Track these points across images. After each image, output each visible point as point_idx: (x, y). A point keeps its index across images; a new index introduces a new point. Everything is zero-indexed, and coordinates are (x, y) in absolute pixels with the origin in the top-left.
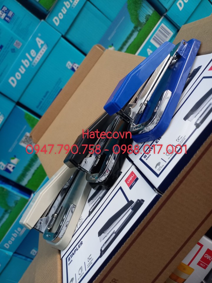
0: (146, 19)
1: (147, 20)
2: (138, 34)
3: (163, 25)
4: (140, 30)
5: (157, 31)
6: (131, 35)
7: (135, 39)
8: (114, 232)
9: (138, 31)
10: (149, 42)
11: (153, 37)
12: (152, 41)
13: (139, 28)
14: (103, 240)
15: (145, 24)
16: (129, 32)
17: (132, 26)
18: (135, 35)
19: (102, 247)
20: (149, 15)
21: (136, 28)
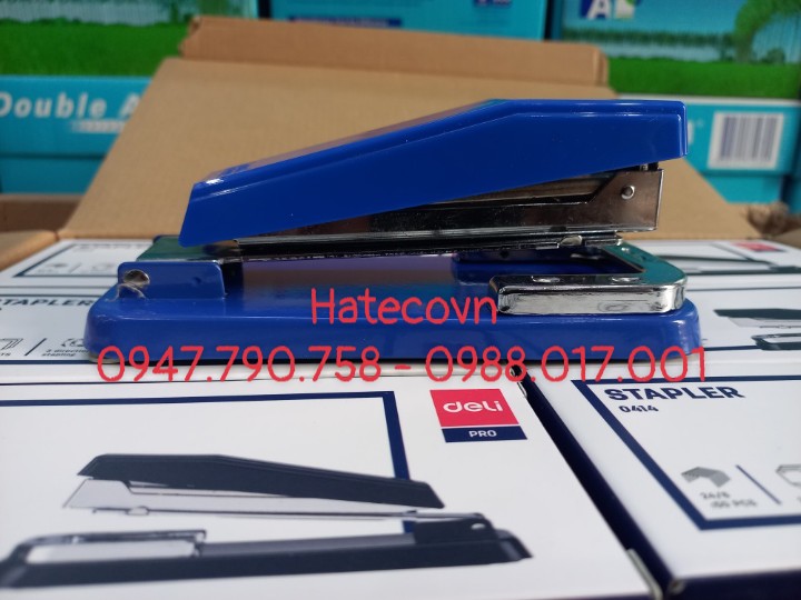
0: (770, 53)
1: (767, 61)
2: (714, 62)
3: (781, 119)
4: (730, 59)
5: (753, 116)
6: (701, 41)
7: (693, 63)
8: (199, 538)
9: (723, 54)
10: (708, 113)
11: (732, 115)
12: (719, 120)
13: (731, 52)
14: (89, 512)
15: (753, 63)
16: (704, 29)
17: (724, 25)
18: (707, 54)
19: (41, 541)
20: (783, 57)
21: (728, 41)
